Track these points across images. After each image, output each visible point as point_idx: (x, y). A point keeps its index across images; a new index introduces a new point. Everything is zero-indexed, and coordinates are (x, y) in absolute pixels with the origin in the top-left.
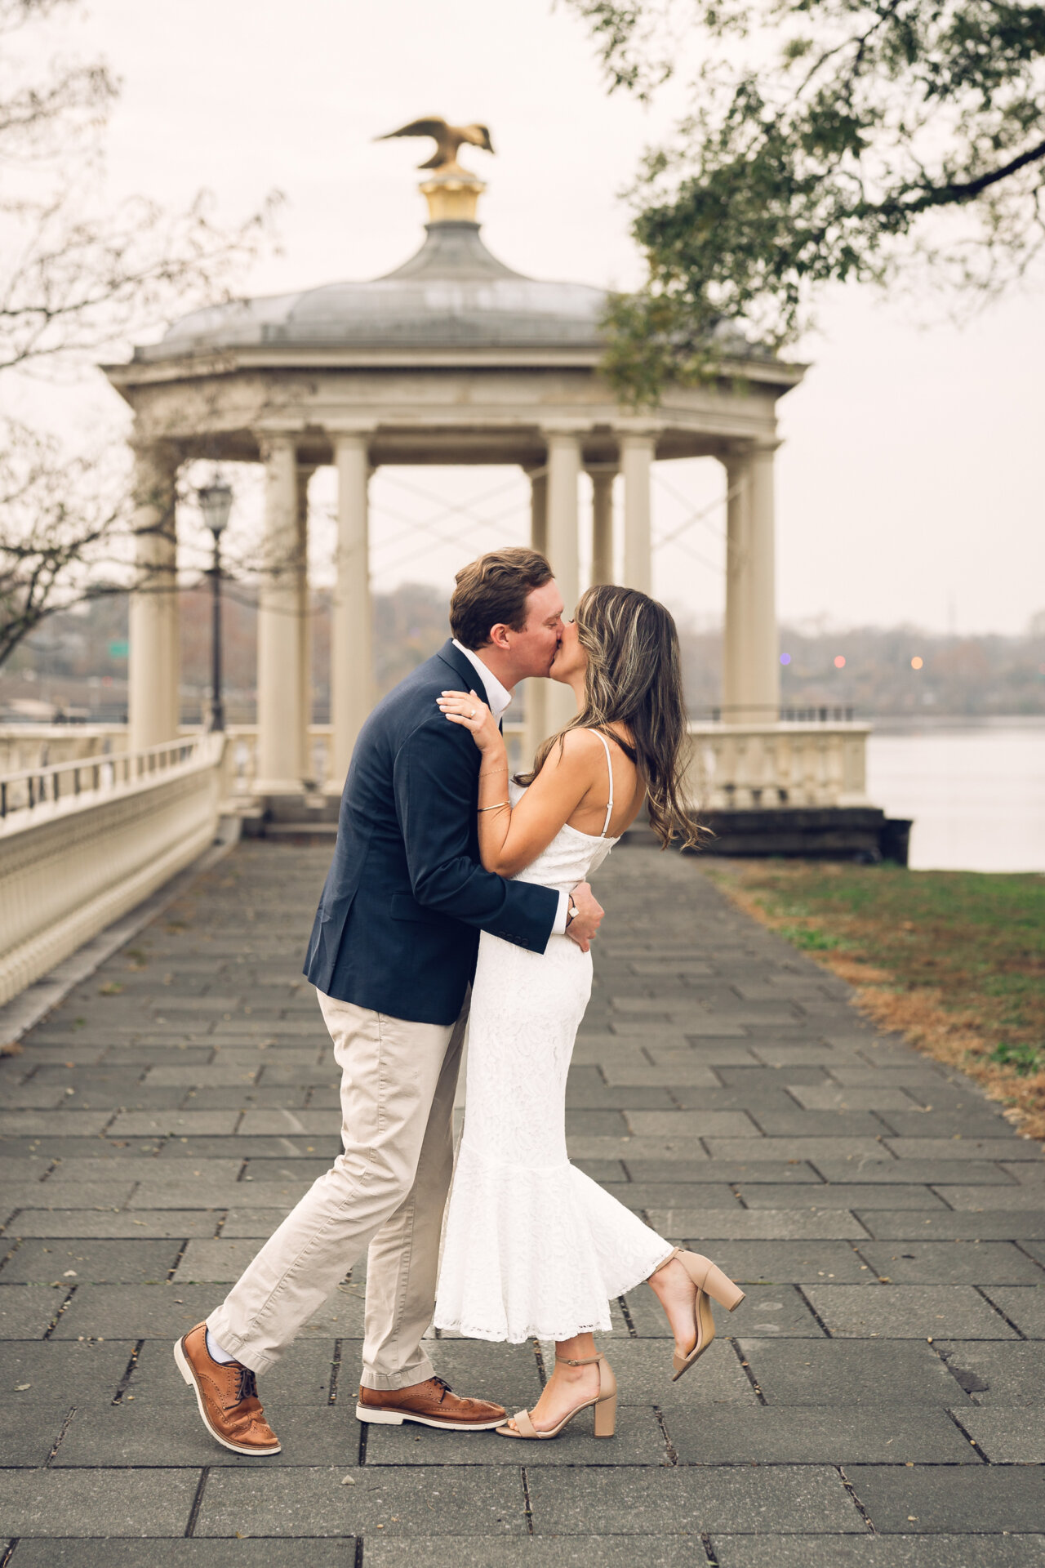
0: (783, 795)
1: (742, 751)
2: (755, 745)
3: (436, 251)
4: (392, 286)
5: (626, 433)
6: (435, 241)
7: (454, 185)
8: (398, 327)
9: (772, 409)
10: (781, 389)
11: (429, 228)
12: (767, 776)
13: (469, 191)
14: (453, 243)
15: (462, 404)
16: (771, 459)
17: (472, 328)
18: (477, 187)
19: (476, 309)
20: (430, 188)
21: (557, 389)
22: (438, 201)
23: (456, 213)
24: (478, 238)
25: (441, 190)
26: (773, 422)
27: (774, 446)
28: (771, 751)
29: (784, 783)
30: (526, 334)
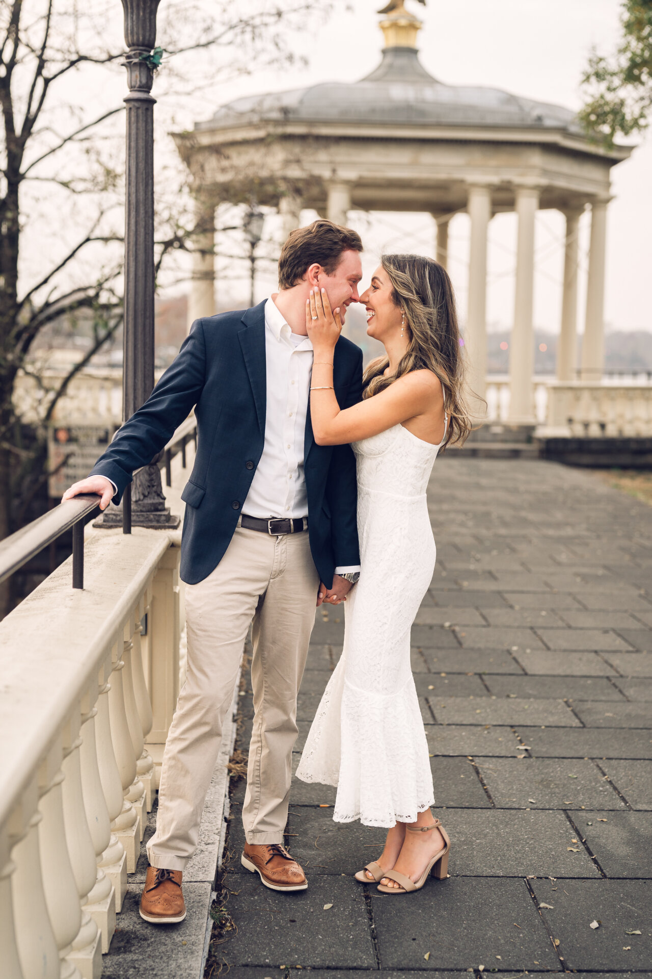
0: (603, 426)
1: (578, 399)
2: (586, 396)
3: (391, 66)
4: (367, 85)
5: (521, 186)
6: (389, 59)
7: (403, 22)
8: (373, 111)
9: (608, 174)
10: (614, 162)
11: (384, 52)
12: (594, 416)
13: (413, 26)
14: (402, 61)
15: (414, 164)
16: (605, 209)
17: (422, 113)
18: (418, 24)
19: (423, 101)
20: (387, 24)
21: (476, 156)
22: (391, 33)
23: (403, 41)
24: (417, 58)
25: (395, 26)
26: (608, 185)
27: (608, 201)
28: (595, 399)
29: (602, 419)
30: (458, 118)
